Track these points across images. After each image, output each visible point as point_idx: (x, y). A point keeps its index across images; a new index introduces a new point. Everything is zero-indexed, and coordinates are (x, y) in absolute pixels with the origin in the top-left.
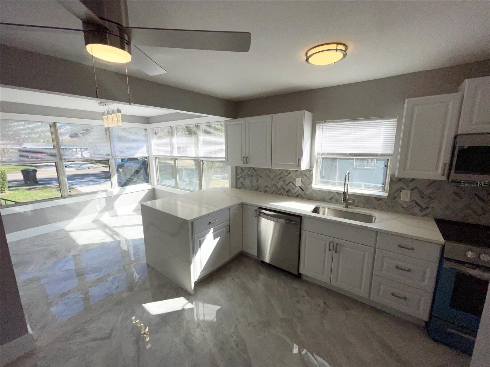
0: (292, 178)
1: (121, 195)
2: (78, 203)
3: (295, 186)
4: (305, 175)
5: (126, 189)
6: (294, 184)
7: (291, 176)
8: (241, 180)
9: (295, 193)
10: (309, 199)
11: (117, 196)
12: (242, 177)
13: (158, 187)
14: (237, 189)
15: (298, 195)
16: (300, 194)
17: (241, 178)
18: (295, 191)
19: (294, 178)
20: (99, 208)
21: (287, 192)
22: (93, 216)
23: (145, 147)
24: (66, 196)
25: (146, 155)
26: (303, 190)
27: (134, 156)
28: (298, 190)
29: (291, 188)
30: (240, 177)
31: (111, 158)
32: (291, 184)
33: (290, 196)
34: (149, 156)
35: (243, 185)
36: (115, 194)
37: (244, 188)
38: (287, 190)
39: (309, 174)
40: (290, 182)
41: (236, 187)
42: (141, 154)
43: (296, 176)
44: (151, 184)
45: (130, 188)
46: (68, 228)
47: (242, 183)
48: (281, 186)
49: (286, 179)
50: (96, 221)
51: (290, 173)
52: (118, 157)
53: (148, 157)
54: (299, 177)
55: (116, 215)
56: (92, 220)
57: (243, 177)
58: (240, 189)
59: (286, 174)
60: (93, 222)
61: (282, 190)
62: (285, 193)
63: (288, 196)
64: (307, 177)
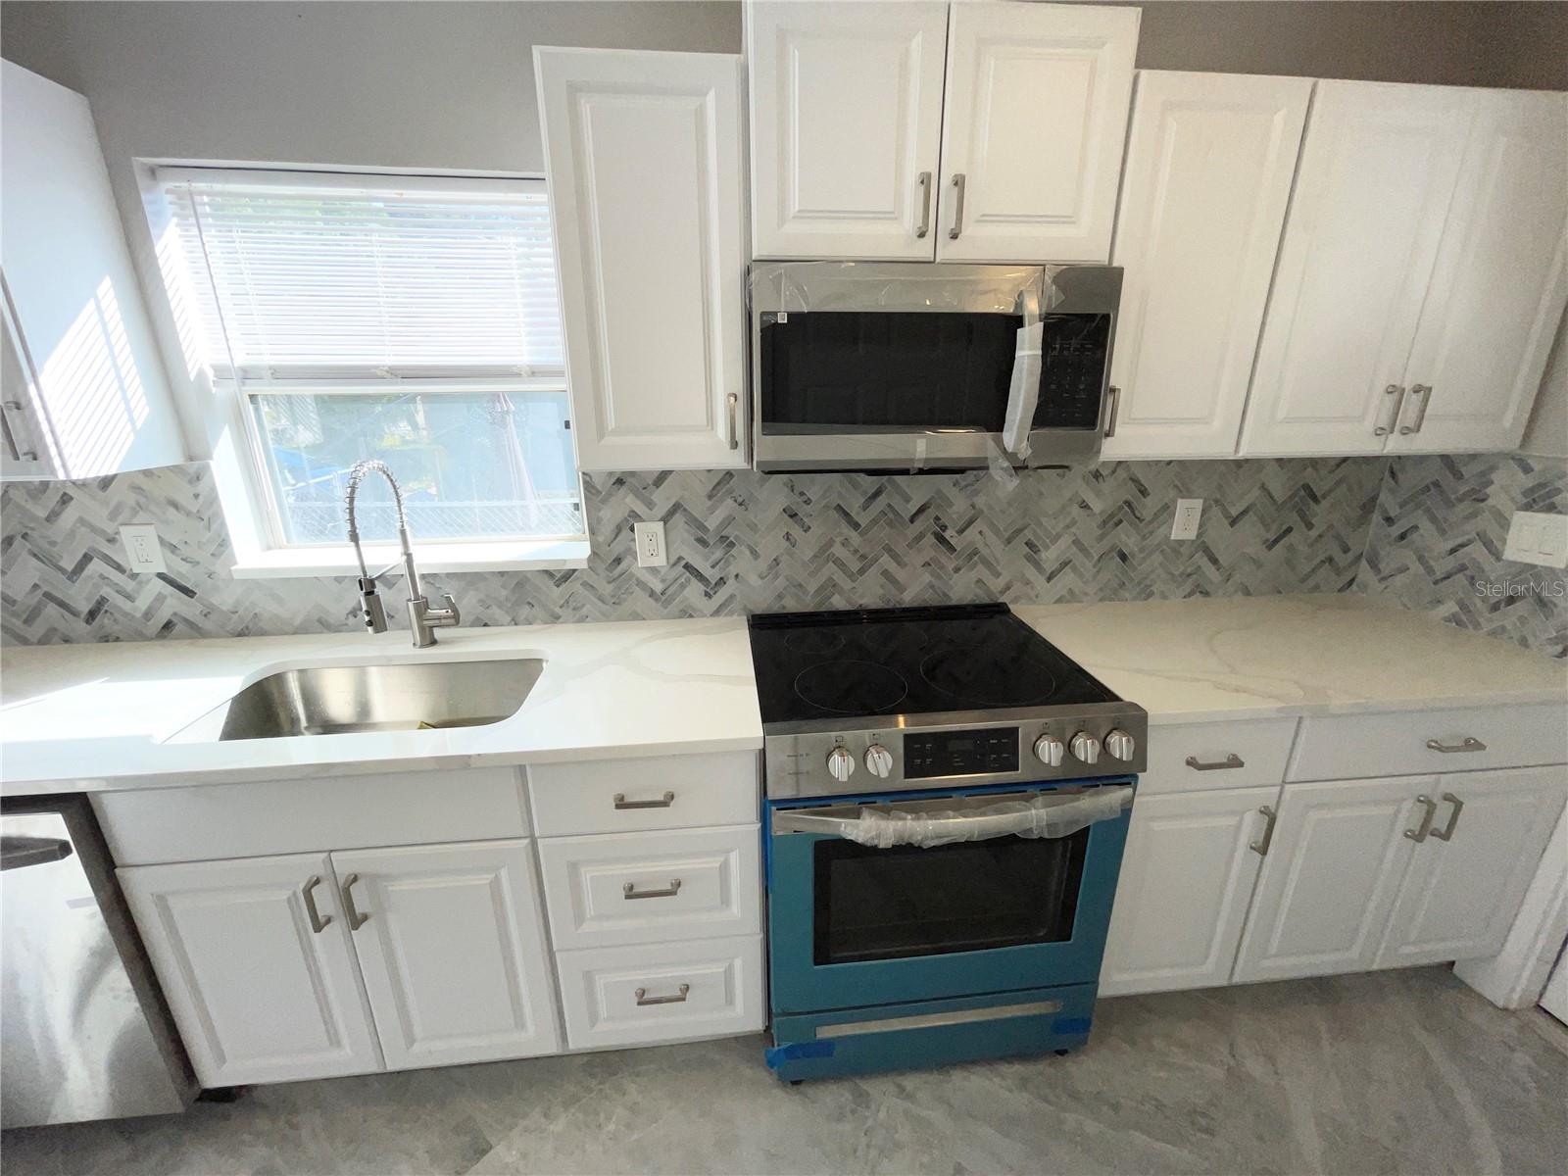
0: (94, 529)
3: (134, 576)
4: (175, 506)
6: (119, 568)
7: (82, 521)
9: (148, 615)
10: (240, 635)
15: (168, 626)
16: (175, 614)
18: (142, 603)
19: (110, 528)
21: (92, 615)
26: (188, 592)
28: (160, 598)
29: (107, 591)
32: (96, 566)
33: (117, 639)
38: (84, 608)
39: (196, 496)
40: (87, 559)
43: (113, 515)
48: (36, 586)
49: (53, 543)
51: (66, 499)
54: (135, 521)
59: (42, 514)
61: (51, 609)
62: (80, 626)
63: (105, 639)
64: (188, 514)
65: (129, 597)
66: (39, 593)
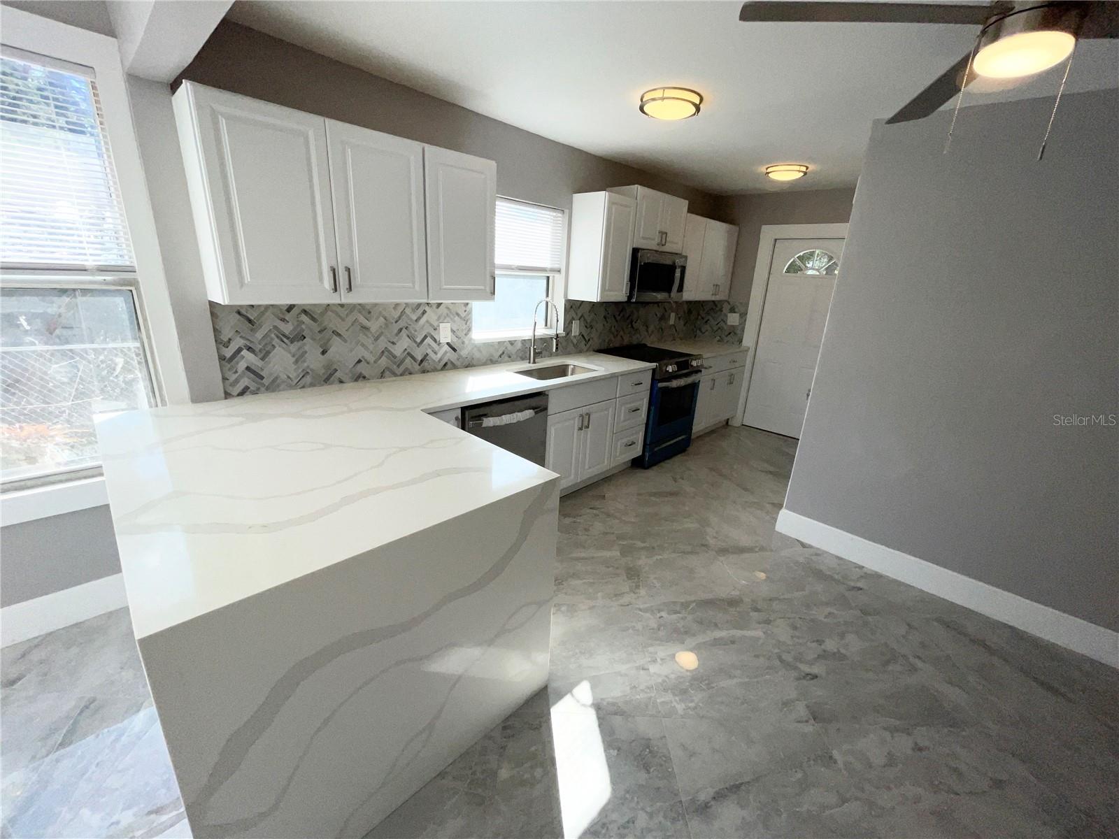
0: (431, 325)
3: (439, 344)
4: (458, 314)
6: (435, 340)
7: (427, 321)
8: (248, 358)
9: (439, 361)
10: (466, 367)
12: (249, 349)
14: (231, 401)
15: (445, 365)
16: (449, 360)
17: (244, 352)
18: (439, 355)
19: (435, 324)
21: (422, 361)
26: (454, 350)
28: (446, 352)
29: (429, 351)
30: (240, 350)
32: (429, 340)
33: (428, 371)
37: (268, 389)
38: (419, 358)
39: (465, 311)
40: (426, 337)
41: (227, 395)
43: (438, 319)
48: (405, 350)
49: (416, 331)
51: (424, 312)
54: (445, 321)
57: (258, 347)
58: (248, 398)
59: (414, 318)
61: (409, 360)
62: (417, 367)
63: (424, 372)
64: (461, 318)
65: (436, 353)
66: (406, 352)
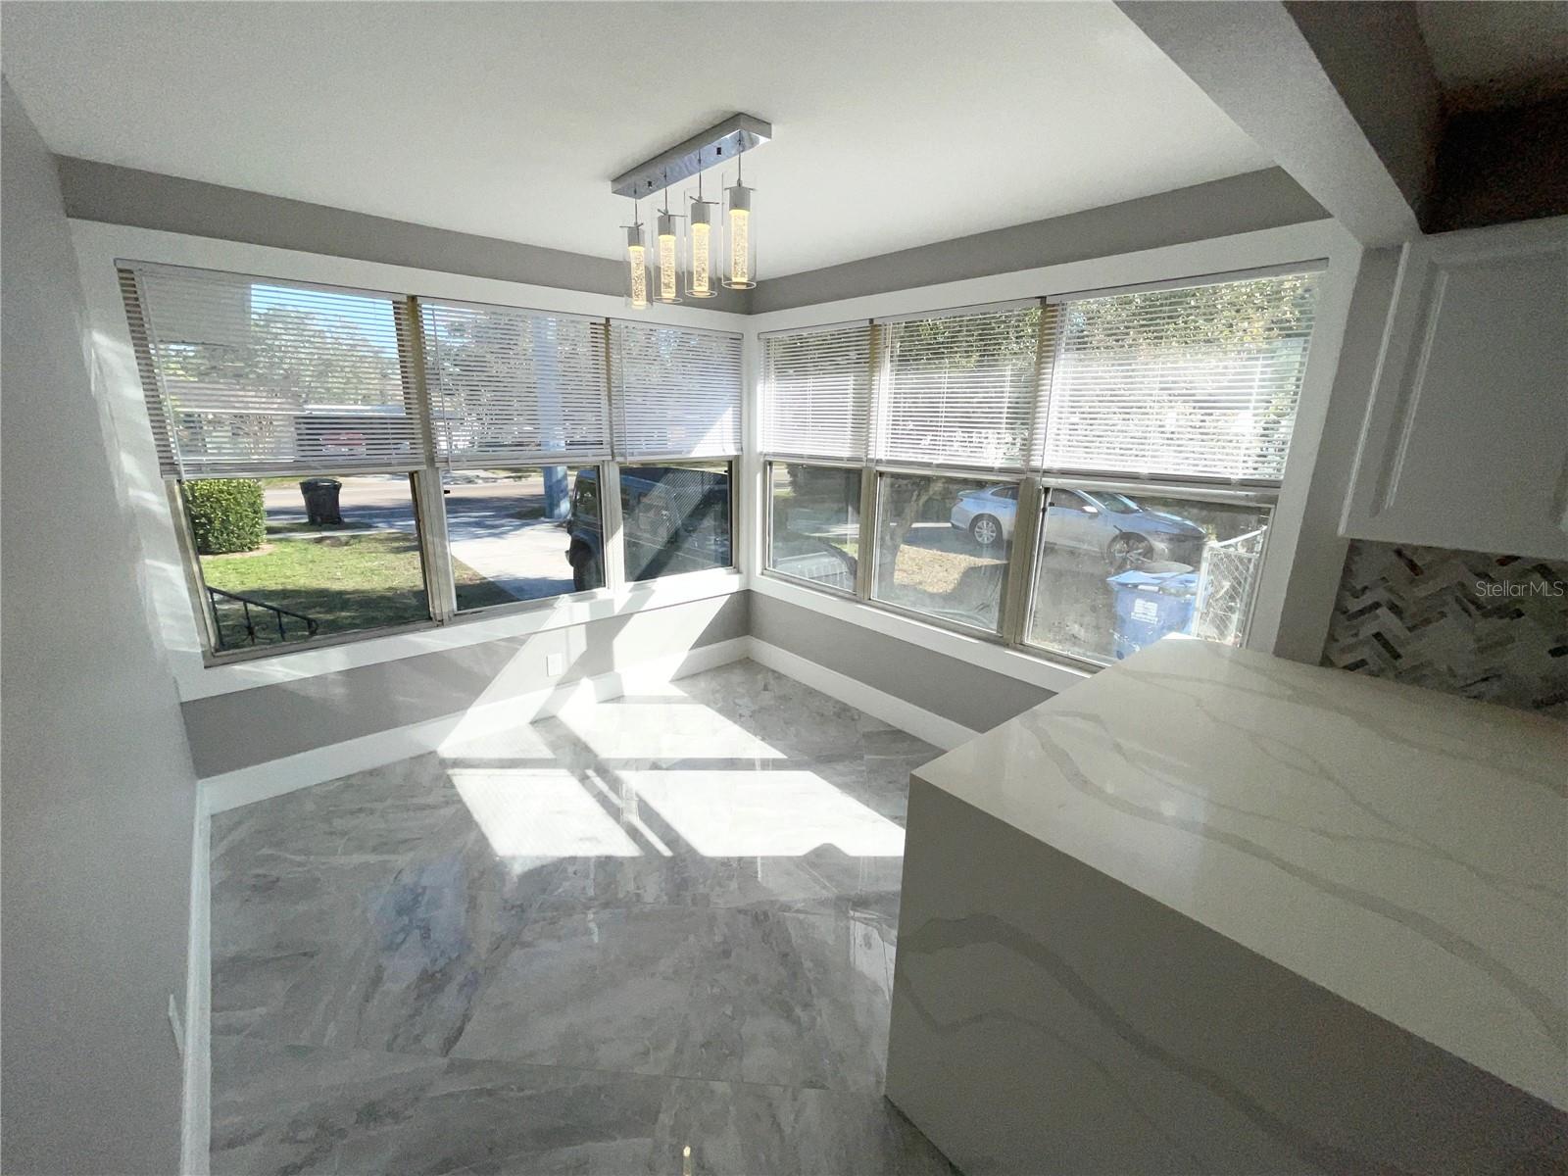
1: (636, 616)
2: (487, 648)
5: (653, 591)
8: (1386, 620)
11: (623, 619)
12: (1394, 608)
13: (766, 586)
14: (1328, 672)
17: (1382, 611)
20: (558, 667)
22: (534, 702)
23: (728, 417)
24: (446, 617)
25: (731, 451)
27: (689, 452)
30: (1377, 605)
31: (610, 458)
34: (739, 453)
35: (1397, 656)
36: (617, 610)
37: (1399, 676)
41: (1326, 661)
42: (713, 445)
44: (739, 572)
45: (665, 586)
46: (447, 749)
47: (1386, 644)
50: (544, 722)
52: (632, 454)
53: (737, 457)
55: (618, 698)
56: (531, 715)
57: (1410, 609)
58: (1359, 676)
60: (534, 723)
